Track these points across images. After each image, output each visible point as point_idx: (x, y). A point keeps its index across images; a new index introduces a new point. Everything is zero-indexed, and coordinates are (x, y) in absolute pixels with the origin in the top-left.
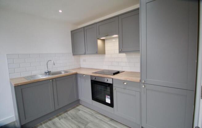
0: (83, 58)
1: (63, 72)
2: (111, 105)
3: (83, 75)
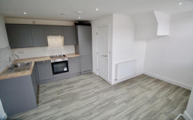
3: (42, 61)
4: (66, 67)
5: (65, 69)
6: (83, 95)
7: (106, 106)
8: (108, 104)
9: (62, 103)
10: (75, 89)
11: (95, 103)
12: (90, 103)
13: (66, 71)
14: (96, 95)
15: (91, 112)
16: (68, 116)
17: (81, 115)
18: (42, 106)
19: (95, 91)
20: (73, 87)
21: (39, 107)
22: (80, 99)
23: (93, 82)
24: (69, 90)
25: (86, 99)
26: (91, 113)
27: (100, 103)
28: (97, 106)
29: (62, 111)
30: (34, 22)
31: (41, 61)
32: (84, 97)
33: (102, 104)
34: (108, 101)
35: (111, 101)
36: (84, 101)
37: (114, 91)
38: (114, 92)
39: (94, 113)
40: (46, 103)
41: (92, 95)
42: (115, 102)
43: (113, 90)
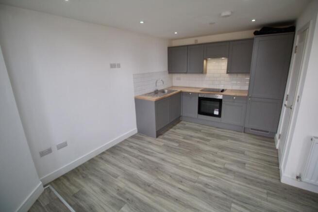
0: (176, 76)
1: (166, 91)
2: (219, 116)
3: (189, 93)
4: (218, 110)
5: (216, 113)
6: (204, 158)
7: (210, 194)
8: (217, 197)
9: (175, 149)
10: (206, 144)
11: (202, 178)
12: (197, 173)
13: (215, 116)
14: (220, 171)
15: (184, 180)
16: (162, 163)
17: (171, 173)
18: (161, 140)
19: (227, 166)
20: (208, 140)
21: (157, 139)
22: (195, 158)
23: (246, 153)
24: (198, 142)
25: (199, 164)
26: (181, 182)
27: (208, 184)
28: (200, 183)
29: (165, 155)
30: (196, 41)
31: (187, 92)
32: (202, 160)
33: (210, 187)
34: (223, 193)
35: (228, 198)
36: (195, 164)
37: (268, 194)
38: (265, 196)
39: (184, 185)
40: (165, 139)
41: (216, 167)
42: (233, 205)
43: (265, 191)
